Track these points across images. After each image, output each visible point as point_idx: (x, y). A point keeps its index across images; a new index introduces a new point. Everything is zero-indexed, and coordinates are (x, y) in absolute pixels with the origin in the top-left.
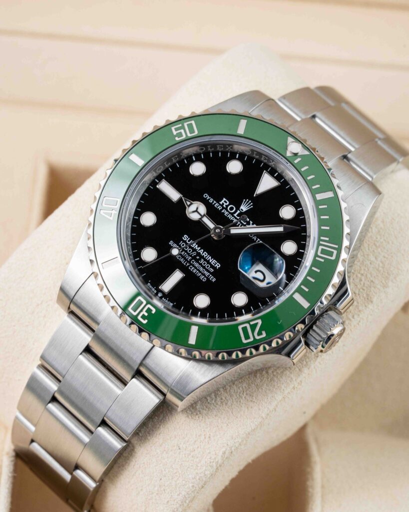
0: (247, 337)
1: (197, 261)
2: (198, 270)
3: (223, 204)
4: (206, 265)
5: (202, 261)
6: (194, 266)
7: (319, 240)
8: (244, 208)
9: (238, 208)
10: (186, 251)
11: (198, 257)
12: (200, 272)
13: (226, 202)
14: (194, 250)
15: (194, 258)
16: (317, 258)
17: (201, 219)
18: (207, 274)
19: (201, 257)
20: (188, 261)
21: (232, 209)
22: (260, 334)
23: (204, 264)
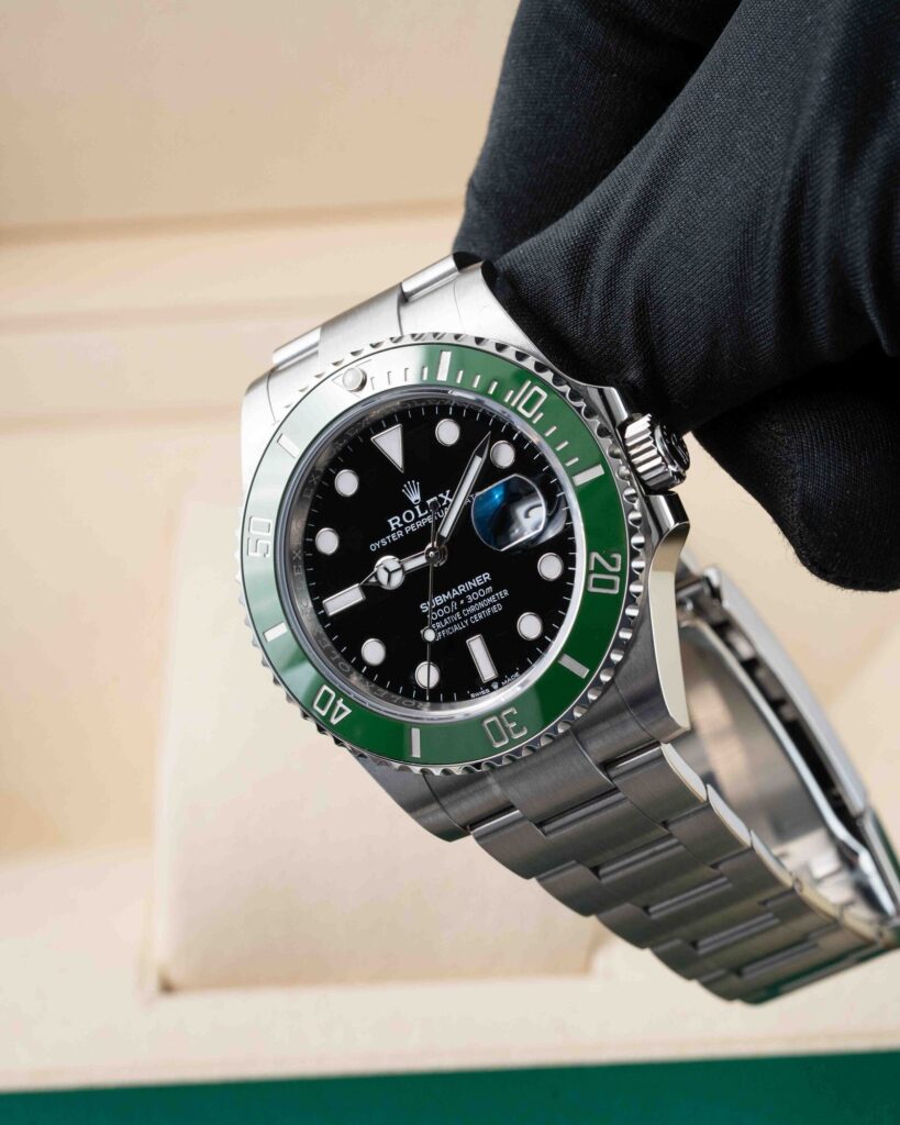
0: (610, 585)
1: (467, 605)
2: (480, 611)
3: (396, 526)
4: (478, 594)
5: (470, 598)
6: (472, 614)
7: (507, 405)
8: (415, 497)
9: (412, 507)
10: (446, 616)
11: (462, 602)
12: (485, 608)
13: (395, 521)
14: (448, 602)
15: (460, 608)
16: (535, 421)
17: (404, 572)
18: (492, 599)
19: (463, 596)
20: (462, 620)
21: (408, 516)
22: (613, 563)
23: (475, 596)
